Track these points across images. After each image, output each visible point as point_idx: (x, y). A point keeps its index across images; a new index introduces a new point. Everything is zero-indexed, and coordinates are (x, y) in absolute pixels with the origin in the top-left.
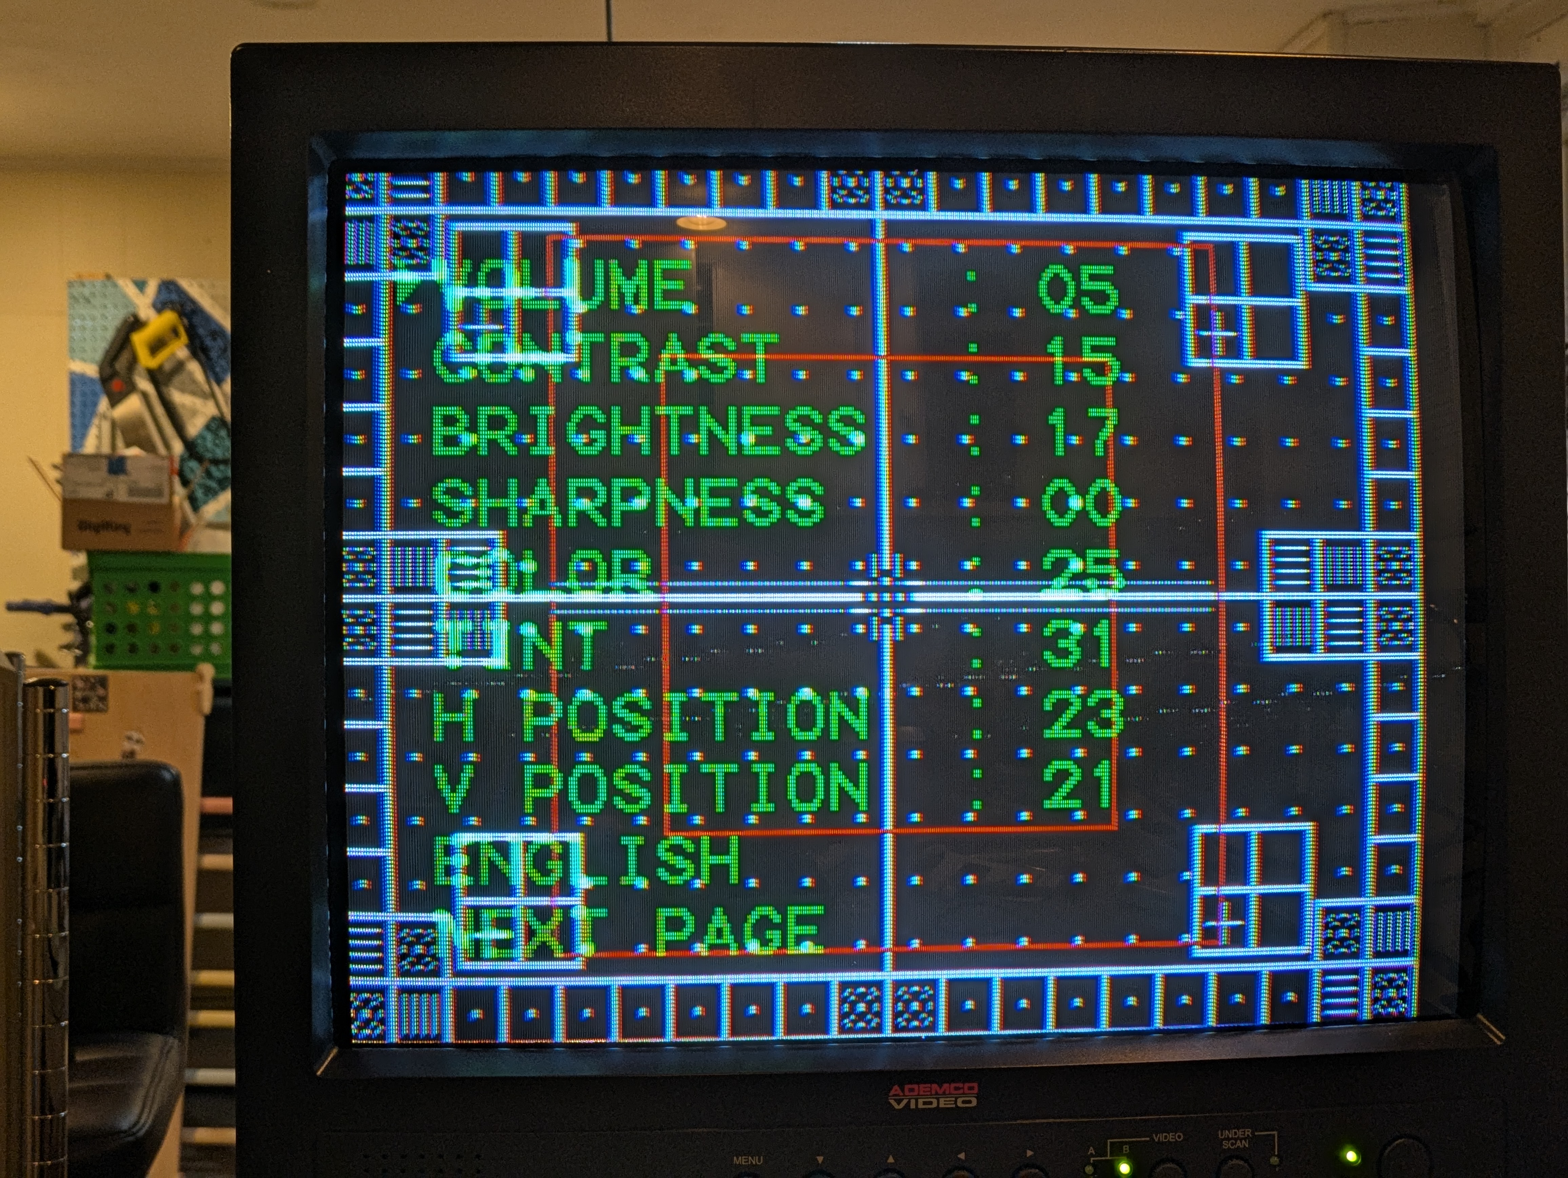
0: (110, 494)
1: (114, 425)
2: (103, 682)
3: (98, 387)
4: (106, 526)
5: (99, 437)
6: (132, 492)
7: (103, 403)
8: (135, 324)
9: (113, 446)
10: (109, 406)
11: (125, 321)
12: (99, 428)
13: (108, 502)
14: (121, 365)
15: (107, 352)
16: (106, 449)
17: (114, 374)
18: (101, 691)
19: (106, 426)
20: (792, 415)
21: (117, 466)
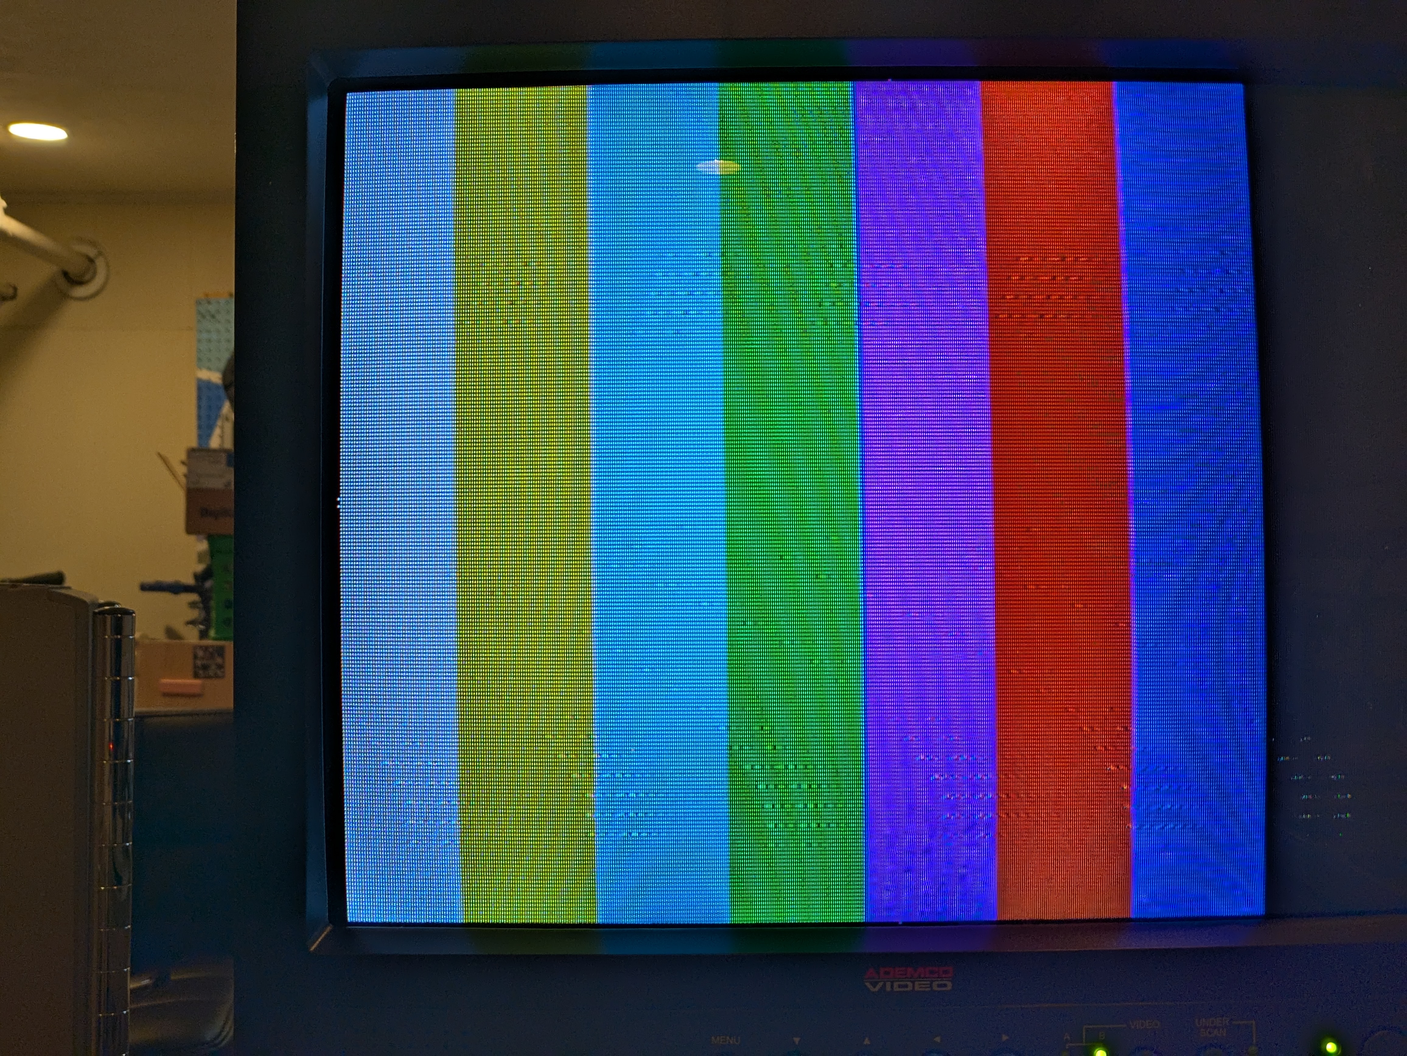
0: (228, 484)
2: (220, 652)
3: (222, 392)
4: (224, 513)
5: (222, 437)
12: (222, 428)
13: (226, 492)
18: (219, 660)
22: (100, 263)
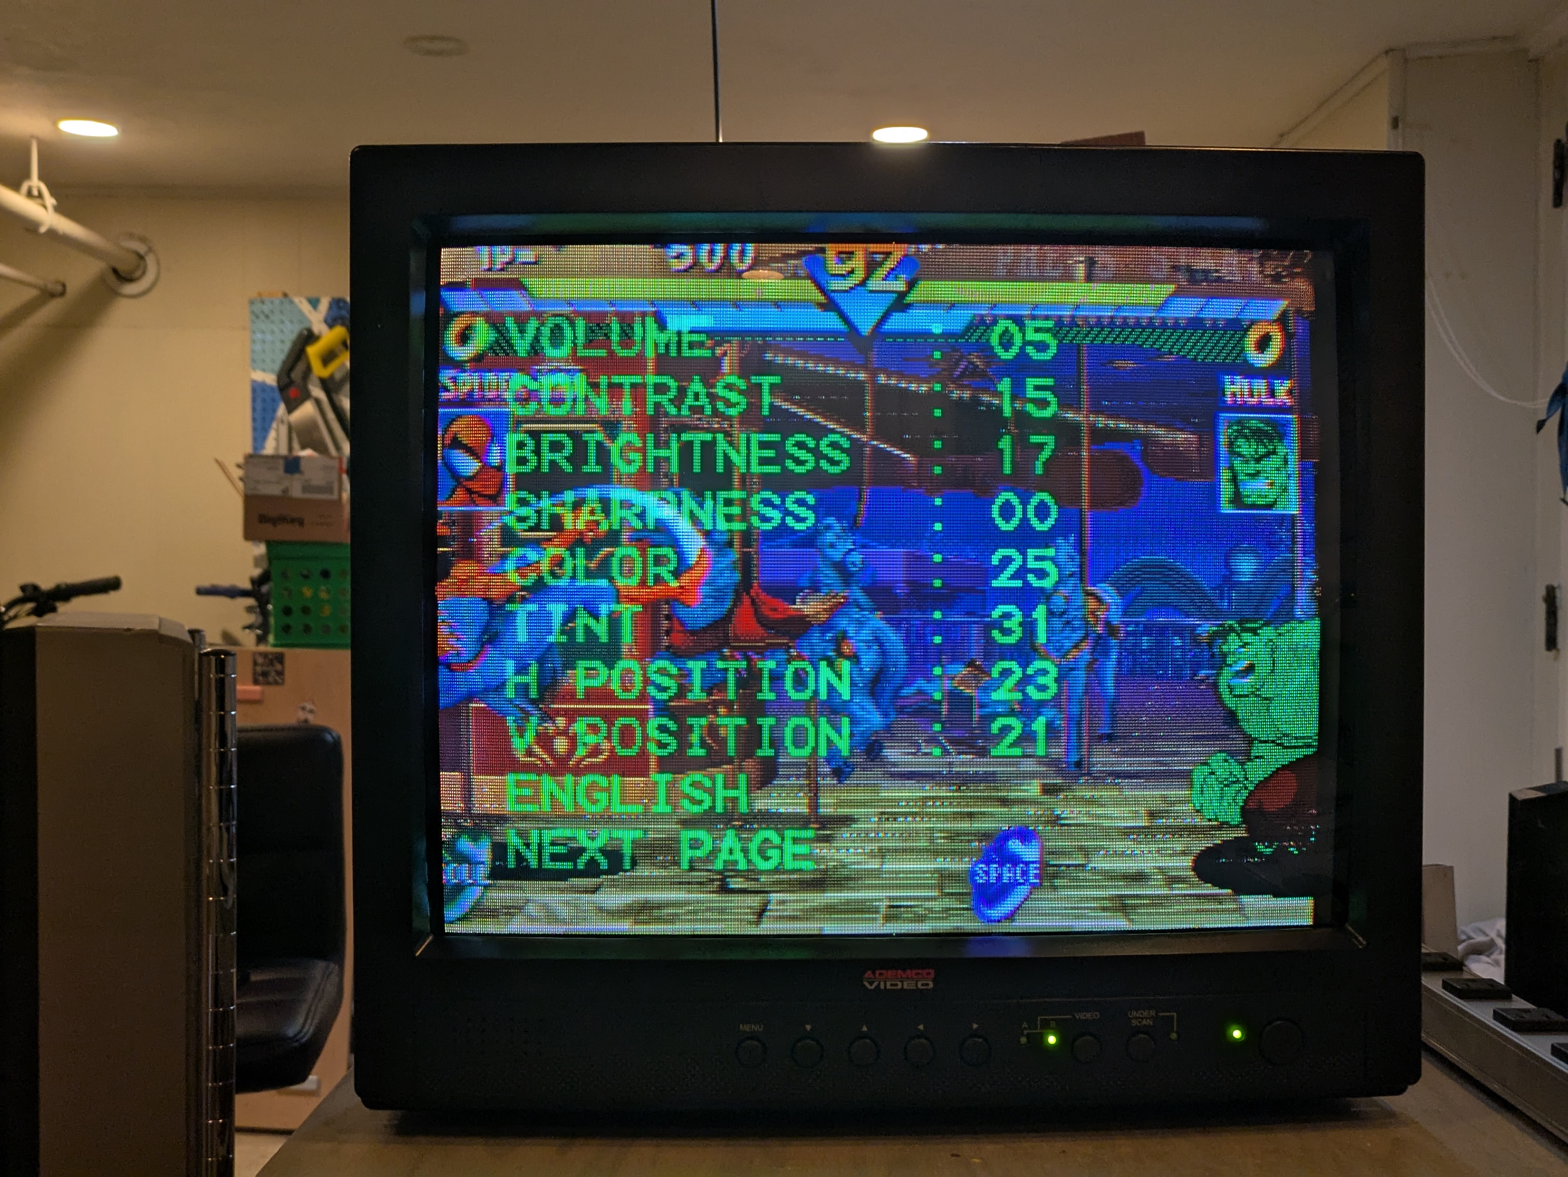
0: (285, 491)
1: (290, 429)
2: (280, 658)
3: (277, 395)
4: (282, 519)
5: (277, 440)
6: (306, 488)
7: (282, 409)
8: (309, 337)
9: (290, 448)
10: (286, 413)
11: (300, 335)
12: (277, 431)
13: (285, 498)
14: (296, 375)
15: (284, 363)
16: (284, 451)
17: (291, 382)
18: (278, 667)
19: (284, 430)
20: (790, 442)
21: (292, 465)
22: (150, 261)
